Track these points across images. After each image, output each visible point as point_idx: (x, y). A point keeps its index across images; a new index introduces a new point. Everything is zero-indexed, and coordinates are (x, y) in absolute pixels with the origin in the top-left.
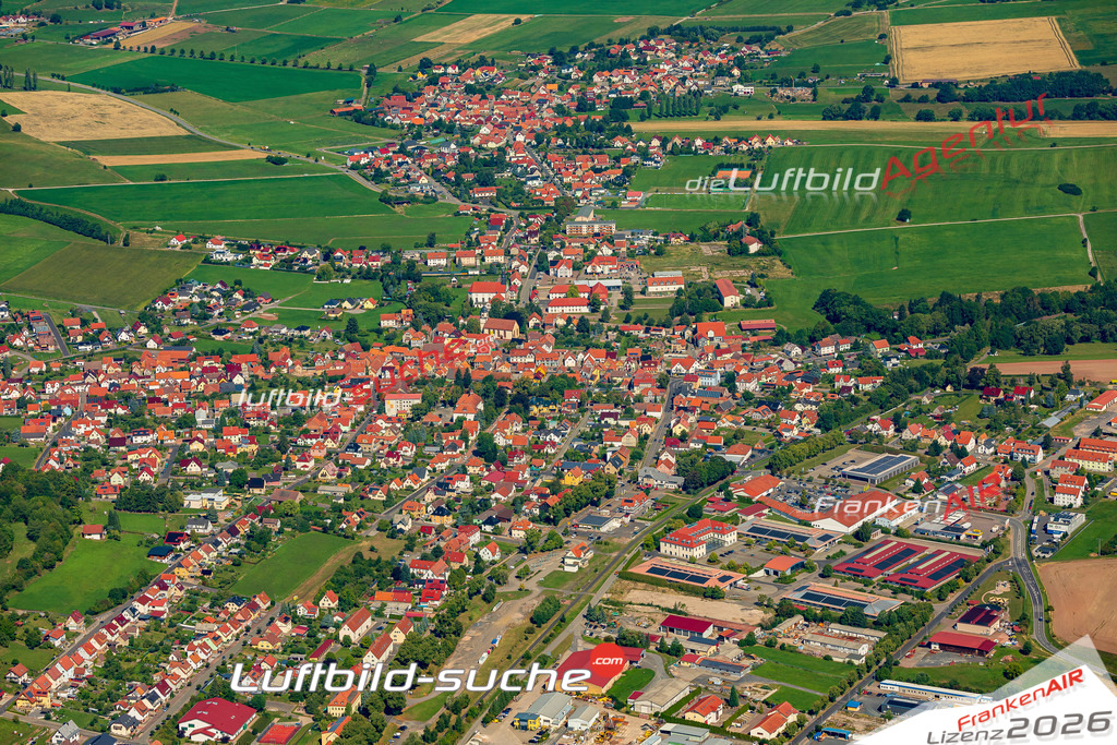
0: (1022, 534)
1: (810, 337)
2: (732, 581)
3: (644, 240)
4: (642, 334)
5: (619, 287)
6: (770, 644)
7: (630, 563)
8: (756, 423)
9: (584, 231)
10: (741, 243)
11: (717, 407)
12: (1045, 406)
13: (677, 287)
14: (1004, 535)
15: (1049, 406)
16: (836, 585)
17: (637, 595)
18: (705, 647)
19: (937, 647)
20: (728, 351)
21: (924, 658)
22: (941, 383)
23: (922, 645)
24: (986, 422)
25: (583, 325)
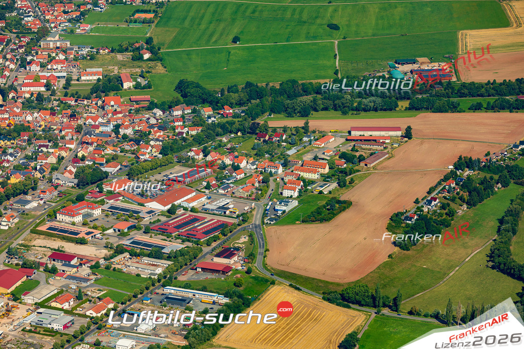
0: (261, 211)
1: (169, 106)
2: (93, 235)
3: (85, 51)
4: (73, 103)
5: (64, 77)
6: (107, 268)
7: (38, 225)
8: (127, 151)
9: (52, 45)
10: (140, 53)
11: (106, 143)
12: (290, 143)
13: (98, 77)
14: (251, 212)
15: (293, 144)
16: (151, 237)
17: (39, 241)
18: (70, 269)
19: (200, 270)
20: (120, 112)
21: (193, 275)
22: (235, 131)
23: (192, 269)
24: (255, 152)
25: (40, 97)
